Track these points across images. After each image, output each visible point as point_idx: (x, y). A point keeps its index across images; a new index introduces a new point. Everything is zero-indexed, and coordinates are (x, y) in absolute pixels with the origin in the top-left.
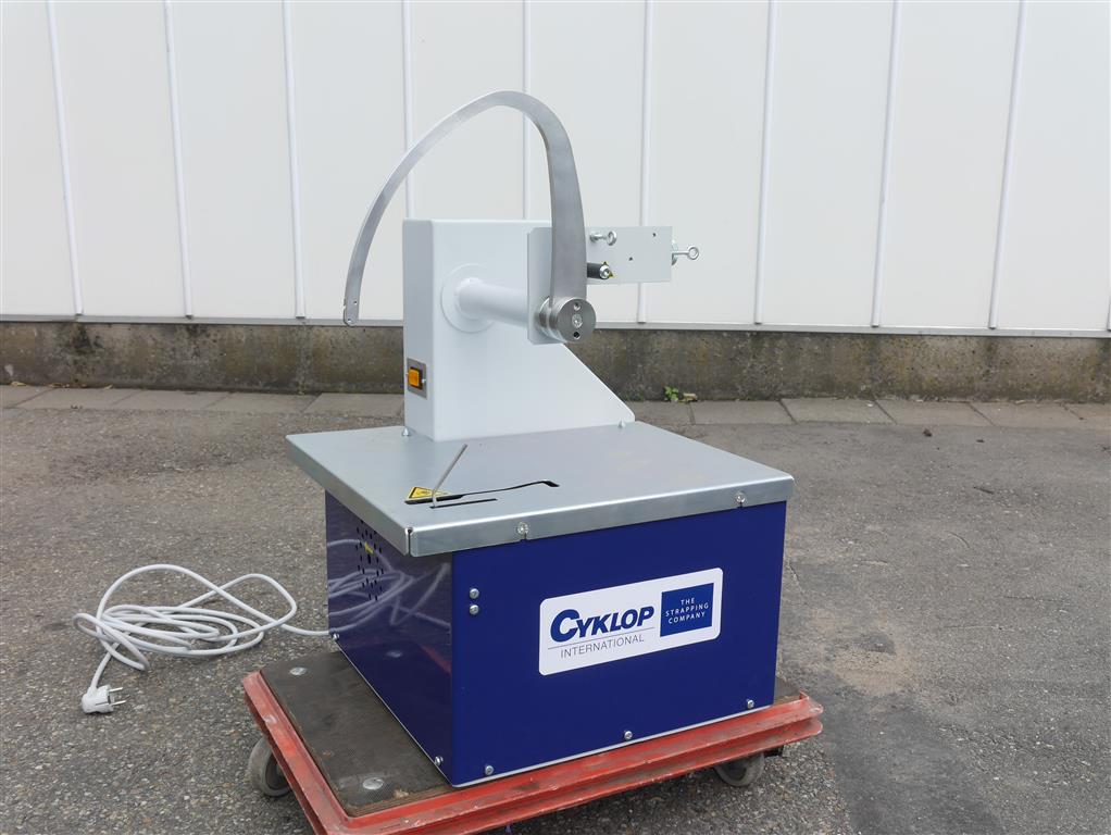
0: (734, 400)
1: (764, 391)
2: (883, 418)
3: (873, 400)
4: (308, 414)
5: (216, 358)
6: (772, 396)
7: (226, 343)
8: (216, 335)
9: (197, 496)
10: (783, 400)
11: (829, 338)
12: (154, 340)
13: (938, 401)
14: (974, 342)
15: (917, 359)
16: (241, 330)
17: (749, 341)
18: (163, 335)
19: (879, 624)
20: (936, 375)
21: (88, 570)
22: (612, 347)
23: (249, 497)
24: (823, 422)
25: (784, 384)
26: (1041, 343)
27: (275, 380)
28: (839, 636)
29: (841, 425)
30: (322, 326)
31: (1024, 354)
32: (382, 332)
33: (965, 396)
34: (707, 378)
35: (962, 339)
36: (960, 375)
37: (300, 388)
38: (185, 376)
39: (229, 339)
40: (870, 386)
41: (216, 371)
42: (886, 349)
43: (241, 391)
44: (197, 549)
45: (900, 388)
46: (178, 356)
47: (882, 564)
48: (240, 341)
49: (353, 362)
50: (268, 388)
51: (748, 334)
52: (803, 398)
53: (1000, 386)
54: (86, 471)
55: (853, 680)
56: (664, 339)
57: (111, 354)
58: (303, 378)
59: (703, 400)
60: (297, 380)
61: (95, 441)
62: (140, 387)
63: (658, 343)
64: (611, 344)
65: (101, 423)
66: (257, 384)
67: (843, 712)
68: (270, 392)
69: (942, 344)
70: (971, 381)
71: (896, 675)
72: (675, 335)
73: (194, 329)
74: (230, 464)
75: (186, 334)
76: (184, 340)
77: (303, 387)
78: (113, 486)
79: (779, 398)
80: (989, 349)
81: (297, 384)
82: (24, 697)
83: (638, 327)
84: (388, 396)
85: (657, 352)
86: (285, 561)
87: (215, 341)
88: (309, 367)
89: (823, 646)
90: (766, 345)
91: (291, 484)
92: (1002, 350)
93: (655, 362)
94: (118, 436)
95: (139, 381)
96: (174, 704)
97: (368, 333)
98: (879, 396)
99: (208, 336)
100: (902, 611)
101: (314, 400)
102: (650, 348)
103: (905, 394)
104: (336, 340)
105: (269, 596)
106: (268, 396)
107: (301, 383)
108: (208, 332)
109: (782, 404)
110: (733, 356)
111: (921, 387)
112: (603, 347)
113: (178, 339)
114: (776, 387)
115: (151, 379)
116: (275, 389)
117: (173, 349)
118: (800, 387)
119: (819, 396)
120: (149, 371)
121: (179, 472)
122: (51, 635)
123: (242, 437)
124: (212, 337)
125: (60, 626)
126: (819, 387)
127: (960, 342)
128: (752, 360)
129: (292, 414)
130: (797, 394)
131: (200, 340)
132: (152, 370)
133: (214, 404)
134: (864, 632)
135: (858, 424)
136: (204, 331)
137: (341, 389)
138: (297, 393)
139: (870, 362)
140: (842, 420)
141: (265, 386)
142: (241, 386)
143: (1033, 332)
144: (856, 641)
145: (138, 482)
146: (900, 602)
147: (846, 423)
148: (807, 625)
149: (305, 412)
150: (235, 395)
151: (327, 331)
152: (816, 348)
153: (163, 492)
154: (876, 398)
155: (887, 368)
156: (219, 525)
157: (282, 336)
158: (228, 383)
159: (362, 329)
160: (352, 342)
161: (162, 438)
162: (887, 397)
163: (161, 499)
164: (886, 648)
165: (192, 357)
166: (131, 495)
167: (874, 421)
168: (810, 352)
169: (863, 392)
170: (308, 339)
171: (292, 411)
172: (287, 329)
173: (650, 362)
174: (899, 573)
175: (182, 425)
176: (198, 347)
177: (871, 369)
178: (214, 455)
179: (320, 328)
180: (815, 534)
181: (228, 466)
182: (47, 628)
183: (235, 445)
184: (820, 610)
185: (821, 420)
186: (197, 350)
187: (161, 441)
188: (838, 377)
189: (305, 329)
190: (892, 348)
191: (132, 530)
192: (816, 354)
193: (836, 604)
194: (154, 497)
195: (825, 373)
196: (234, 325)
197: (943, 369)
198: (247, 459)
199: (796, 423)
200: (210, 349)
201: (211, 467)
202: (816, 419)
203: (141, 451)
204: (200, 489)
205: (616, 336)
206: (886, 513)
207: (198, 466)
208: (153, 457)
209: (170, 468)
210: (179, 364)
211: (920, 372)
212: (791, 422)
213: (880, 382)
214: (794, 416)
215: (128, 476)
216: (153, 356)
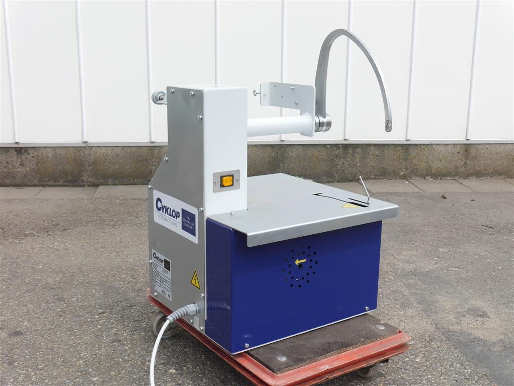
0: (333, 182)
1: (349, 177)
2: (417, 190)
3: (407, 180)
4: (96, 198)
5: (33, 167)
6: (354, 179)
7: (40, 158)
8: (33, 153)
9: (56, 249)
11: (383, 147)
13: (441, 179)
14: (458, 147)
15: (430, 157)
16: (49, 150)
17: (341, 149)
19: (472, 302)
20: (439, 166)
21: (15, 298)
22: (266, 155)
23: (89, 249)
24: (387, 193)
25: (360, 173)
26: (492, 147)
27: (70, 179)
28: (457, 310)
30: (99, 147)
31: (484, 153)
32: (134, 149)
33: (454, 176)
34: (318, 171)
35: (452, 146)
36: (452, 165)
37: (85, 183)
38: (14, 178)
39: (42, 156)
40: (405, 172)
41: (34, 174)
42: (413, 152)
43: (50, 186)
44: (75, 282)
45: (421, 173)
46: (10, 166)
47: (458, 269)
48: (48, 157)
49: (117, 167)
50: (66, 184)
51: (341, 146)
52: (370, 180)
53: (472, 170)
55: (477, 333)
56: (294, 149)
58: (87, 177)
60: (83, 178)
63: (292, 152)
64: (266, 153)
66: (59, 182)
67: (482, 352)
68: (67, 186)
69: (442, 148)
70: (457, 168)
71: (496, 329)
72: (301, 147)
73: (20, 150)
74: (65, 230)
75: (15, 153)
76: (13, 155)
79: (357, 181)
80: (466, 151)
81: (83, 181)
82: (21, 379)
83: (280, 143)
84: (138, 186)
85: (291, 157)
86: (132, 286)
87: (33, 157)
88: (90, 171)
89: (452, 316)
90: (350, 152)
91: (110, 240)
92: (473, 151)
93: (290, 163)
96: (115, 376)
97: (125, 149)
98: (410, 178)
99: (29, 154)
100: (481, 294)
101: (96, 190)
102: (287, 154)
103: (424, 176)
104: (107, 155)
105: (135, 307)
106: (67, 188)
107: (85, 180)
108: (29, 152)
110: (332, 158)
111: (431, 172)
112: (261, 155)
113: (10, 156)
114: (356, 175)
116: (70, 184)
117: (7, 162)
118: (368, 174)
119: (379, 179)
121: (38, 236)
122: (16, 339)
123: (65, 213)
124: (31, 155)
125: (18, 333)
126: (378, 173)
127: (451, 147)
128: (343, 160)
129: (88, 199)
130: (367, 178)
131: (24, 157)
133: (37, 194)
134: (468, 307)
135: (406, 193)
136: (26, 151)
137: (110, 183)
138: (84, 186)
139: (405, 159)
140: (396, 191)
141: (64, 182)
142: (49, 183)
143: (488, 141)
144: (467, 312)
145: (16, 243)
146: (478, 290)
147: (399, 193)
148: (438, 305)
149: (94, 197)
150: (47, 189)
151: (101, 149)
152: (377, 152)
153: (35, 249)
154: (408, 178)
155: (414, 162)
156: (80, 266)
157: (74, 153)
158: (41, 182)
159: (122, 148)
160: (116, 156)
161: (17, 216)
162: (414, 178)
163: (36, 253)
164: (484, 315)
165: (19, 167)
166: (16, 251)
167: (413, 191)
168: (374, 155)
169: (401, 176)
170: (90, 154)
171: (87, 197)
172: (77, 148)
173: (287, 162)
174: (469, 273)
175: (24, 208)
176: (22, 161)
177: (405, 163)
178: (54, 225)
179: (97, 148)
180: (415, 255)
181: (66, 231)
182: (10, 335)
183: (63, 218)
184: (440, 297)
185: (386, 192)
186: (22, 162)
187: (17, 218)
188: (388, 167)
189: (88, 148)
190: (416, 151)
191: (29, 272)
192: (377, 156)
193: (446, 292)
194: (31, 252)
195: (381, 166)
196: (45, 147)
197: (443, 162)
198: (75, 227)
199: (373, 194)
200: (30, 161)
201: (56, 232)
202: (383, 192)
203: (8, 224)
204: (57, 246)
205: (268, 148)
206: (446, 241)
207: (47, 232)
208: (17, 228)
209: (30, 233)
210: (11, 171)
211: (431, 164)
212: (370, 194)
213: (411, 170)
214: (370, 190)
215: (7, 240)
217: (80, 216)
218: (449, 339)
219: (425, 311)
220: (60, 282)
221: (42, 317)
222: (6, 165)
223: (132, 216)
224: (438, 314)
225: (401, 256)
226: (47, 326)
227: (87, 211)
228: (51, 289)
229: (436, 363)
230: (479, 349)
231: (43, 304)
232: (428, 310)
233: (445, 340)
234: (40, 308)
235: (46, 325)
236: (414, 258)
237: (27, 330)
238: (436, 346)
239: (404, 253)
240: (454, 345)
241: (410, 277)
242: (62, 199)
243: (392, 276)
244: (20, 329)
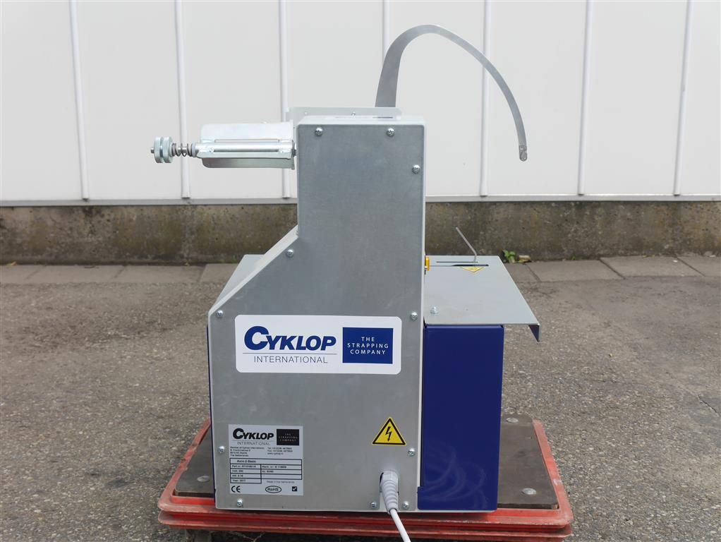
0: (561, 260)
1: (586, 251)
2: (692, 273)
3: (675, 257)
4: (204, 283)
5: (109, 235)
6: (592, 256)
7: (118, 222)
8: (109, 215)
9: (156, 359)
10: (603, 259)
11: (639, 205)
12: (53, 220)
15: (711, 222)
16: (132, 210)
17: (574, 209)
18: (62, 216)
21: (108, 431)
22: (458, 217)
24: (646, 277)
25: (602, 245)
27: (162, 253)
29: (661, 278)
30: (205, 205)
32: (258, 209)
34: (537, 242)
37: (185, 260)
38: (81, 252)
39: (122, 218)
40: (672, 245)
41: (109, 246)
42: (686, 214)
43: (133, 264)
45: (697, 246)
46: (75, 234)
48: (131, 220)
49: (232, 235)
50: (156, 261)
51: (573, 204)
52: (619, 257)
54: (42, 341)
56: (502, 210)
57: (13, 233)
58: (187, 251)
59: (535, 261)
60: (182, 252)
61: (32, 313)
63: (498, 213)
64: (457, 215)
65: (26, 297)
66: (147, 257)
68: (159, 264)
72: (512, 206)
73: (90, 211)
74: (166, 329)
75: (83, 215)
76: (81, 218)
77: (187, 259)
78: (75, 354)
79: (598, 257)
81: (182, 257)
83: (480, 200)
85: (497, 221)
87: (108, 220)
88: (193, 241)
90: (588, 213)
93: (495, 230)
94: (50, 308)
95: (39, 257)
97: (246, 209)
98: (679, 253)
99: (103, 216)
101: (202, 271)
102: (490, 217)
103: (701, 251)
104: (218, 217)
106: (159, 267)
107: (186, 256)
108: (102, 213)
109: (602, 261)
110: (559, 223)
111: (713, 244)
112: (450, 218)
113: (75, 220)
114: (595, 248)
115: (51, 255)
116: (163, 261)
117: (71, 229)
118: (615, 247)
119: (631, 255)
120: (48, 249)
121: (127, 339)
122: (117, 492)
123: (161, 305)
124: (107, 217)
125: (120, 483)
128: (576, 225)
129: (192, 284)
130: (613, 254)
131: (95, 220)
132: (51, 247)
133: (116, 276)
135: (675, 278)
136: (98, 212)
137: (222, 260)
138: (183, 264)
139: (672, 225)
140: (660, 274)
141: (154, 258)
142: (132, 260)
145: (96, 349)
147: (665, 277)
149: (201, 281)
150: (129, 268)
151: (209, 209)
152: (629, 214)
153: (125, 357)
154: (677, 254)
155: (686, 229)
156: (195, 385)
157: (170, 214)
158: (120, 257)
159: (240, 206)
160: (231, 218)
161: (91, 308)
162: (685, 254)
163: (127, 364)
165: (88, 235)
166: (98, 361)
167: (686, 274)
168: (623, 217)
169: (667, 250)
170: (192, 216)
171: (191, 281)
172: (173, 208)
173: (490, 230)
175: (101, 296)
176: (93, 226)
177: (673, 231)
178: (147, 323)
179: (203, 207)
180: (703, 372)
181: (166, 332)
182: (109, 485)
183: (160, 313)
185: (644, 275)
186: (93, 229)
187: (91, 311)
188: (646, 238)
189: (190, 208)
190: (690, 212)
191: (122, 393)
192: (628, 219)
194: (120, 362)
195: (635, 235)
196: (126, 206)
198: (178, 325)
199: (625, 279)
200: (104, 227)
201: (152, 333)
202: (639, 274)
203: (79, 321)
204: (156, 353)
205: (462, 208)
207: (139, 333)
208: (94, 326)
209: (115, 335)
210: (75, 242)
211: (713, 232)
212: (620, 278)
213: (680, 241)
214: (619, 272)
215: (83, 344)
216: (52, 235)
217: (184, 310)
220: (170, 408)
221: (151, 459)
222: (69, 232)
225: (681, 374)
226: (162, 473)
227: (193, 302)
228: (158, 417)
231: (150, 440)
234: (146, 445)
235: (159, 472)
236: (701, 377)
237: (132, 478)
239: (685, 370)
241: (700, 406)
243: (672, 404)
244: (123, 477)
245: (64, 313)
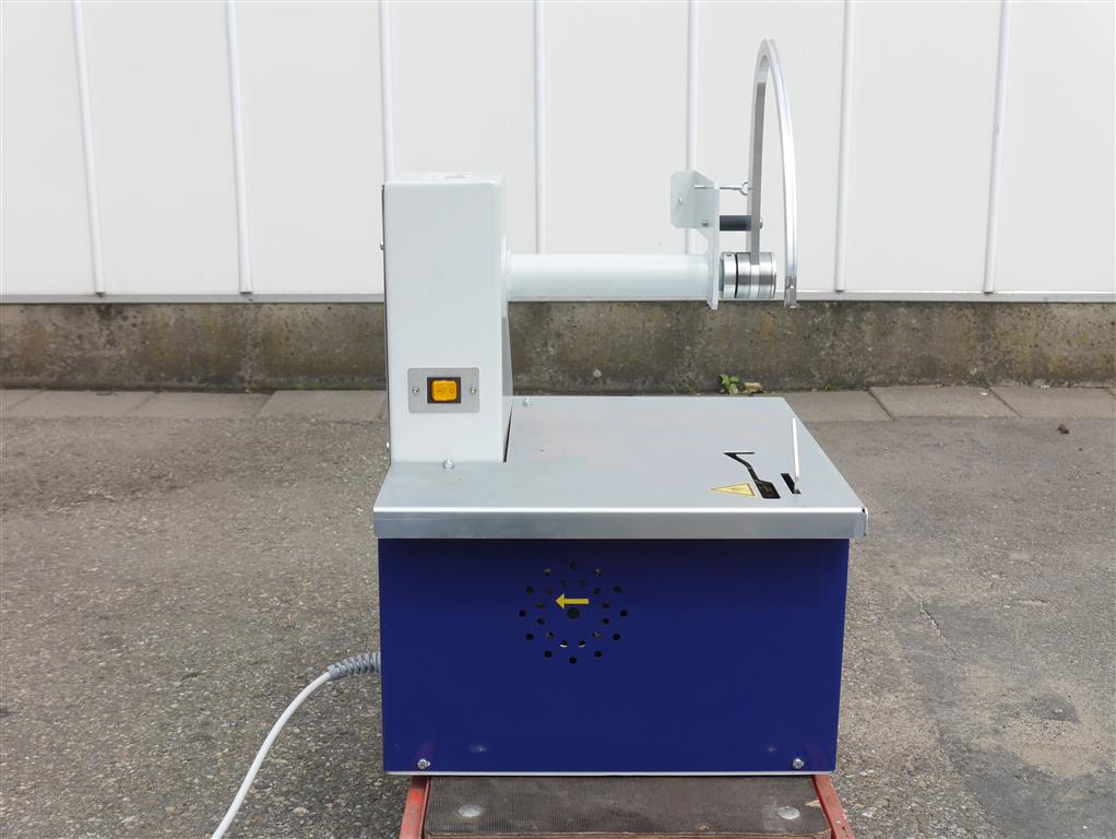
0: (809, 390)
1: (848, 377)
2: (1002, 411)
3: (987, 387)
4: (262, 419)
5: (135, 347)
6: (859, 384)
7: (148, 327)
8: (135, 317)
9: (140, 532)
10: (873, 389)
11: (929, 308)
12: (54, 325)
13: (1069, 386)
14: (1112, 311)
15: (1043, 333)
16: (168, 310)
17: (829, 314)
18: (67, 318)
19: (1050, 682)
20: (1066, 354)
21: (20, 636)
22: (652, 325)
23: (210, 533)
24: (927, 418)
25: (873, 368)
27: (213, 374)
28: (1004, 701)
29: (951, 420)
30: (275, 304)
32: (352, 310)
33: (1102, 379)
34: (774, 364)
35: (1099, 307)
36: (1095, 352)
37: (246, 385)
38: (95, 370)
39: (153, 323)
40: (982, 369)
41: (136, 363)
42: (1003, 322)
43: (170, 389)
44: (157, 605)
45: (1021, 371)
46: (87, 346)
47: (1039, 603)
48: (167, 325)
49: (315, 349)
50: (204, 385)
51: (827, 306)
52: (899, 387)
55: (1034, 758)
58: (249, 371)
59: (769, 391)
60: (241, 373)
62: (36, 386)
63: (712, 319)
64: (650, 321)
66: (190, 381)
67: (1030, 801)
68: (208, 390)
69: (1073, 313)
70: (1109, 360)
71: (1086, 750)
72: (733, 308)
73: (108, 310)
74: (173, 488)
75: (97, 317)
76: (94, 324)
77: (249, 383)
78: (28, 522)
79: (867, 387)
81: (242, 380)
84: (361, 391)
85: (710, 329)
86: (275, 618)
87: (134, 325)
88: (258, 357)
89: (987, 714)
90: (850, 319)
91: (261, 514)
93: (708, 343)
94: (21, 454)
95: (35, 379)
96: (173, 815)
97: (334, 310)
98: (994, 381)
99: (125, 319)
100: (1077, 665)
101: (266, 401)
102: (700, 324)
103: (1027, 379)
105: (265, 666)
106: (205, 395)
107: (247, 378)
108: (125, 314)
109: (872, 394)
110: (807, 333)
111: (1047, 369)
112: (640, 325)
113: (86, 323)
114: (863, 372)
115: (52, 375)
116: (214, 386)
117: (80, 337)
118: (893, 372)
119: (918, 383)
120: (47, 366)
121: (111, 501)
123: (183, 451)
124: (131, 320)
127: (1095, 311)
128: (832, 338)
129: (242, 420)
130: (890, 381)
131: (114, 325)
132: (51, 364)
133: (137, 408)
134: (1036, 694)
135: (974, 419)
136: (120, 313)
137: (300, 385)
138: (242, 391)
139: (982, 338)
140: (951, 414)
141: (202, 382)
142: (169, 383)
144: (1028, 707)
145: (60, 515)
146: (1073, 654)
147: (958, 418)
148: (961, 687)
149: (259, 416)
150: (163, 395)
151: (281, 309)
152: (914, 321)
153: (96, 528)
154: (990, 384)
155: (1003, 345)
156: (178, 571)
157: (223, 317)
158: (152, 379)
159: (326, 306)
160: (313, 324)
161: (79, 456)
162: (1004, 383)
163: (95, 538)
164: (1067, 714)
165: (105, 347)
166: (55, 533)
167: (993, 415)
168: (906, 326)
169: (972, 377)
170: (256, 320)
171: (241, 416)
172: (229, 307)
173: (701, 343)
174: (1064, 615)
175: (102, 437)
176: (112, 333)
177: (983, 347)
178: (151, 477)
179: (272, 306)
180: (948, 566)
181: (173, 492)
183: (176, 463)
184: (973, 667)
185: (926, 415)
186: (111, 337)
187: (79, 460)
188: (942, 357)
189: (252, 307)
190: (1010, 318)
191: (67, 580)
192: (914, 329)
193: (992, 658)
194: (86, 536)
195: (925, 353)
196: (159, 304)
197: (1075, 345)
198: (196, 482)
199: (894, 419)
200: (128, 335)
201: (151, 493)
202: (919, 413)
203: (55, 474)
204: (144, 524)
205: (657, 310)
206: (1032, 536)
207: (133, 492)
208: (73, 481)
209: (97, 495)
210: (88, 355)
211: (1046, 350)
212: (888, 419)
213: (995, 363)
214: (890, 409)
215: (45, 508)
216: (53, 346)
217: (215, 459)
218: (960, 768)
219: (926, 700)
220: (124, 604)
221: (62, 679)
222: (77, 342)
223: (325, 460)
224: (955, 709)
225: (912, 569)
226: (67, 699)
227: (232, 448)
228: (101, 618)
229: (909, 823)
230: (1025, 794)
231: (73, 651)
232: (934, 697)
233: (950, 769)
234: (65, 658)
235: (63, 698)
236: (941, 574)
237: (21, 705)
238: (922, 784)
239: (921, 562)
240: (967, 783)
241: (918, 618)
242: (187, 421)
243: (876, 614)
244: (9, 704)
245: (38, 461)
